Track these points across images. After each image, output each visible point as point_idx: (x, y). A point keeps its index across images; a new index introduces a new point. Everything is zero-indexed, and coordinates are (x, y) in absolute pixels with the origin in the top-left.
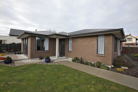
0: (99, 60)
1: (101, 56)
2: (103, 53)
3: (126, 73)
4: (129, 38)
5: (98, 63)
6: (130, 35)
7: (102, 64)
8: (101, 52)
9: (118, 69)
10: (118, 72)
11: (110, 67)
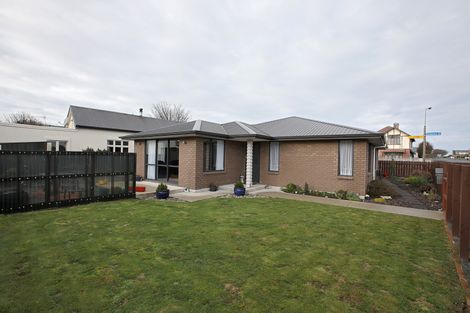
0: (342, 186)
1: (346, 179)
2: (350, 174)
3: (388, 202)
4: (392, 137)
5: (341, 192)
6: (395, 127)
7: (349, 193)
8: (347, 171)
9: (376, 200)
10: (377, 203)
11: (363, 197)
